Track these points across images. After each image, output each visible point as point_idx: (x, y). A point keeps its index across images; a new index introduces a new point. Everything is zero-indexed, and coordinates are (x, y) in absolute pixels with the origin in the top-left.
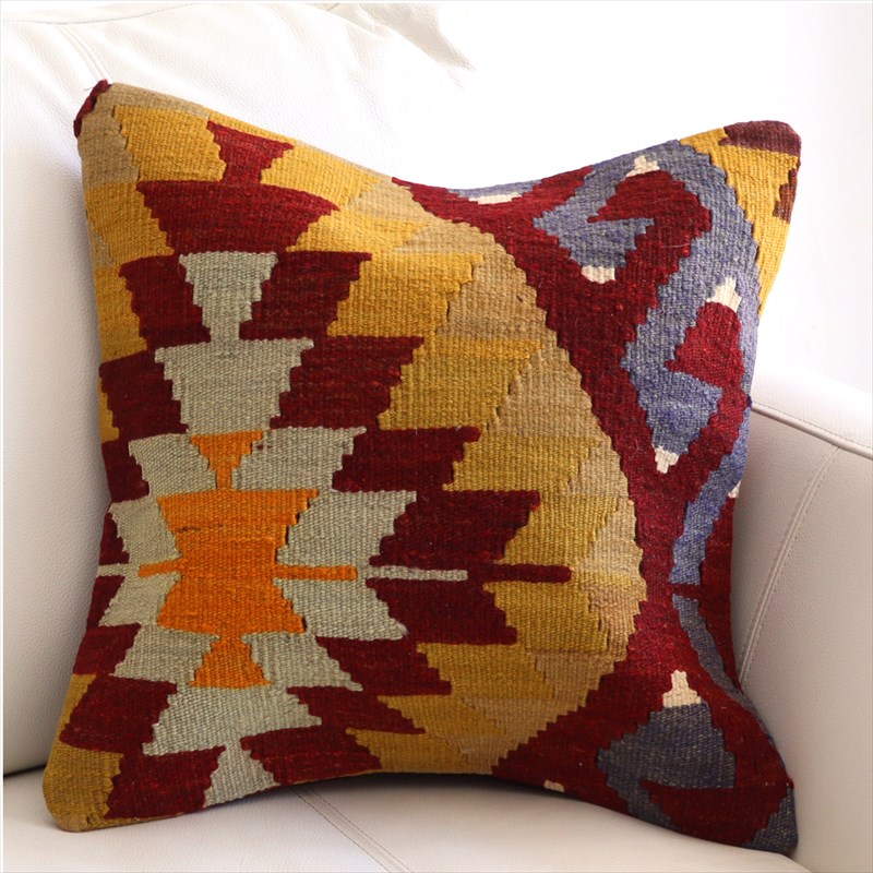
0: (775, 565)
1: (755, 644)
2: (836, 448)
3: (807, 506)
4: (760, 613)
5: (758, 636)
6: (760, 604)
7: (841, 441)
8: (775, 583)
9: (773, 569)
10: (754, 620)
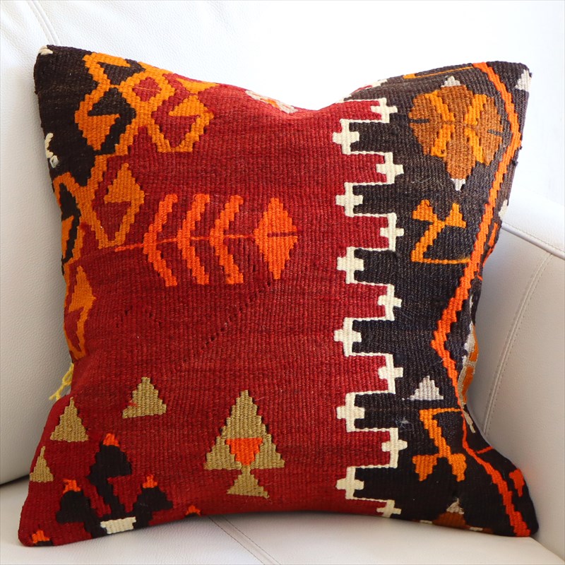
0: (509, 335)
1: (498, 389)
2: (549, 254)
3: (531, 294)
4: (500, 368)
5: (499, 383)
6: (500, 361)
7: (553, 249)
8: (511, 348)
9: (508, 337)
10: (497, 372)
